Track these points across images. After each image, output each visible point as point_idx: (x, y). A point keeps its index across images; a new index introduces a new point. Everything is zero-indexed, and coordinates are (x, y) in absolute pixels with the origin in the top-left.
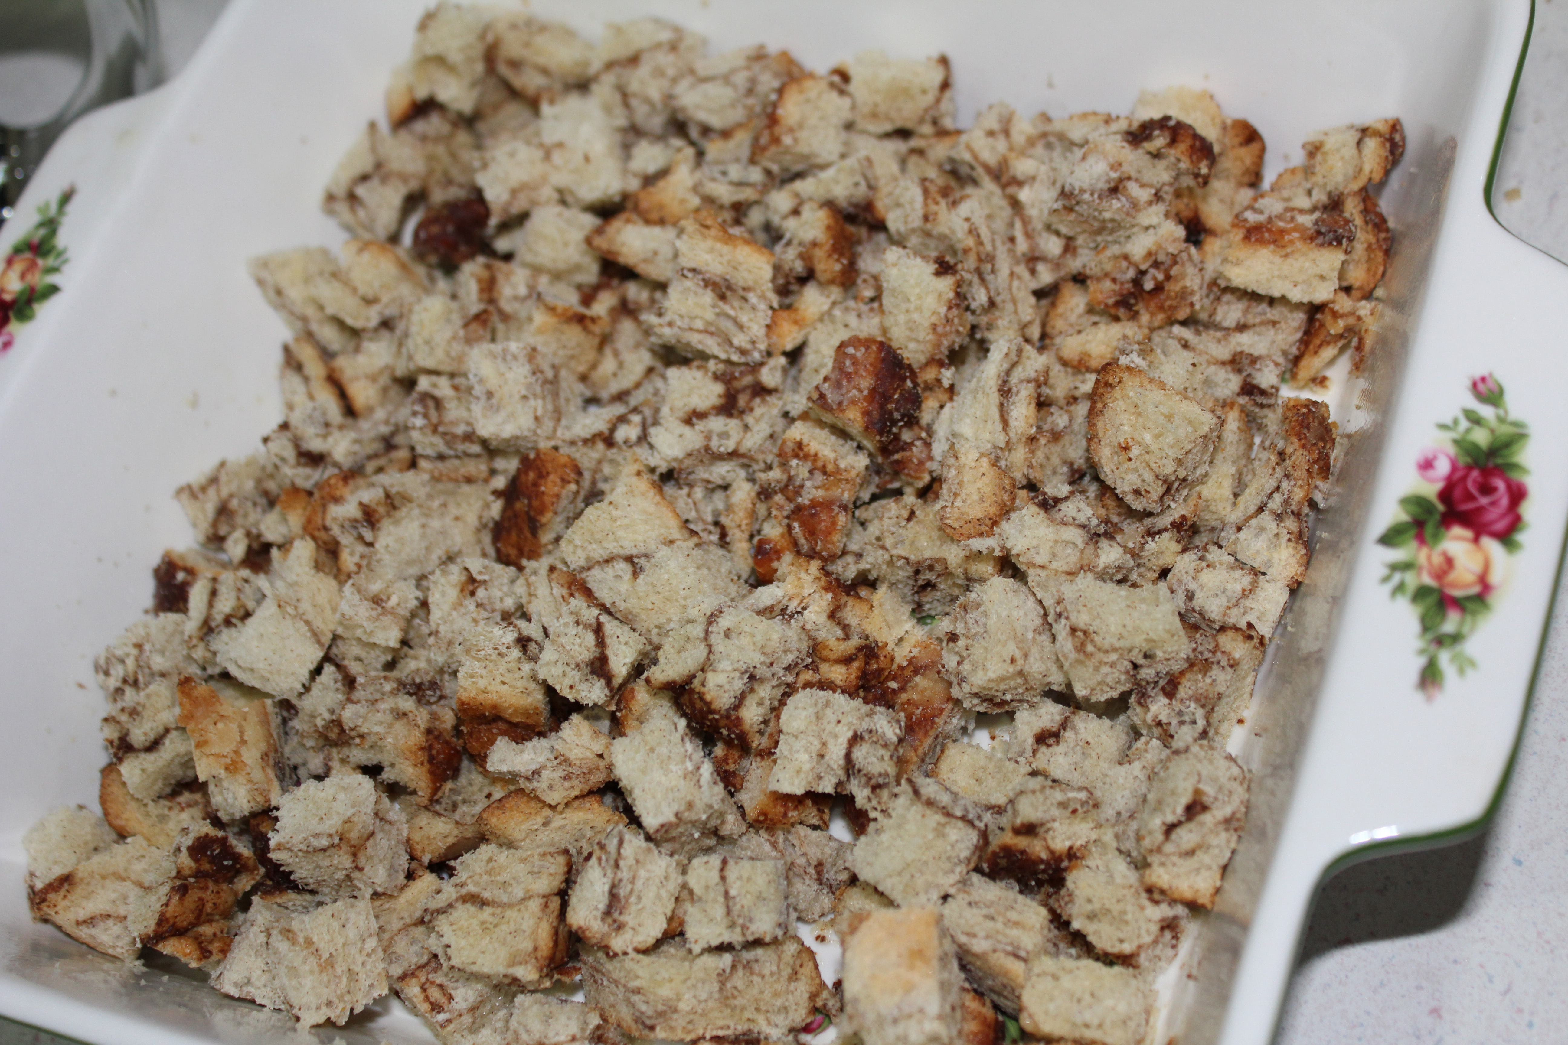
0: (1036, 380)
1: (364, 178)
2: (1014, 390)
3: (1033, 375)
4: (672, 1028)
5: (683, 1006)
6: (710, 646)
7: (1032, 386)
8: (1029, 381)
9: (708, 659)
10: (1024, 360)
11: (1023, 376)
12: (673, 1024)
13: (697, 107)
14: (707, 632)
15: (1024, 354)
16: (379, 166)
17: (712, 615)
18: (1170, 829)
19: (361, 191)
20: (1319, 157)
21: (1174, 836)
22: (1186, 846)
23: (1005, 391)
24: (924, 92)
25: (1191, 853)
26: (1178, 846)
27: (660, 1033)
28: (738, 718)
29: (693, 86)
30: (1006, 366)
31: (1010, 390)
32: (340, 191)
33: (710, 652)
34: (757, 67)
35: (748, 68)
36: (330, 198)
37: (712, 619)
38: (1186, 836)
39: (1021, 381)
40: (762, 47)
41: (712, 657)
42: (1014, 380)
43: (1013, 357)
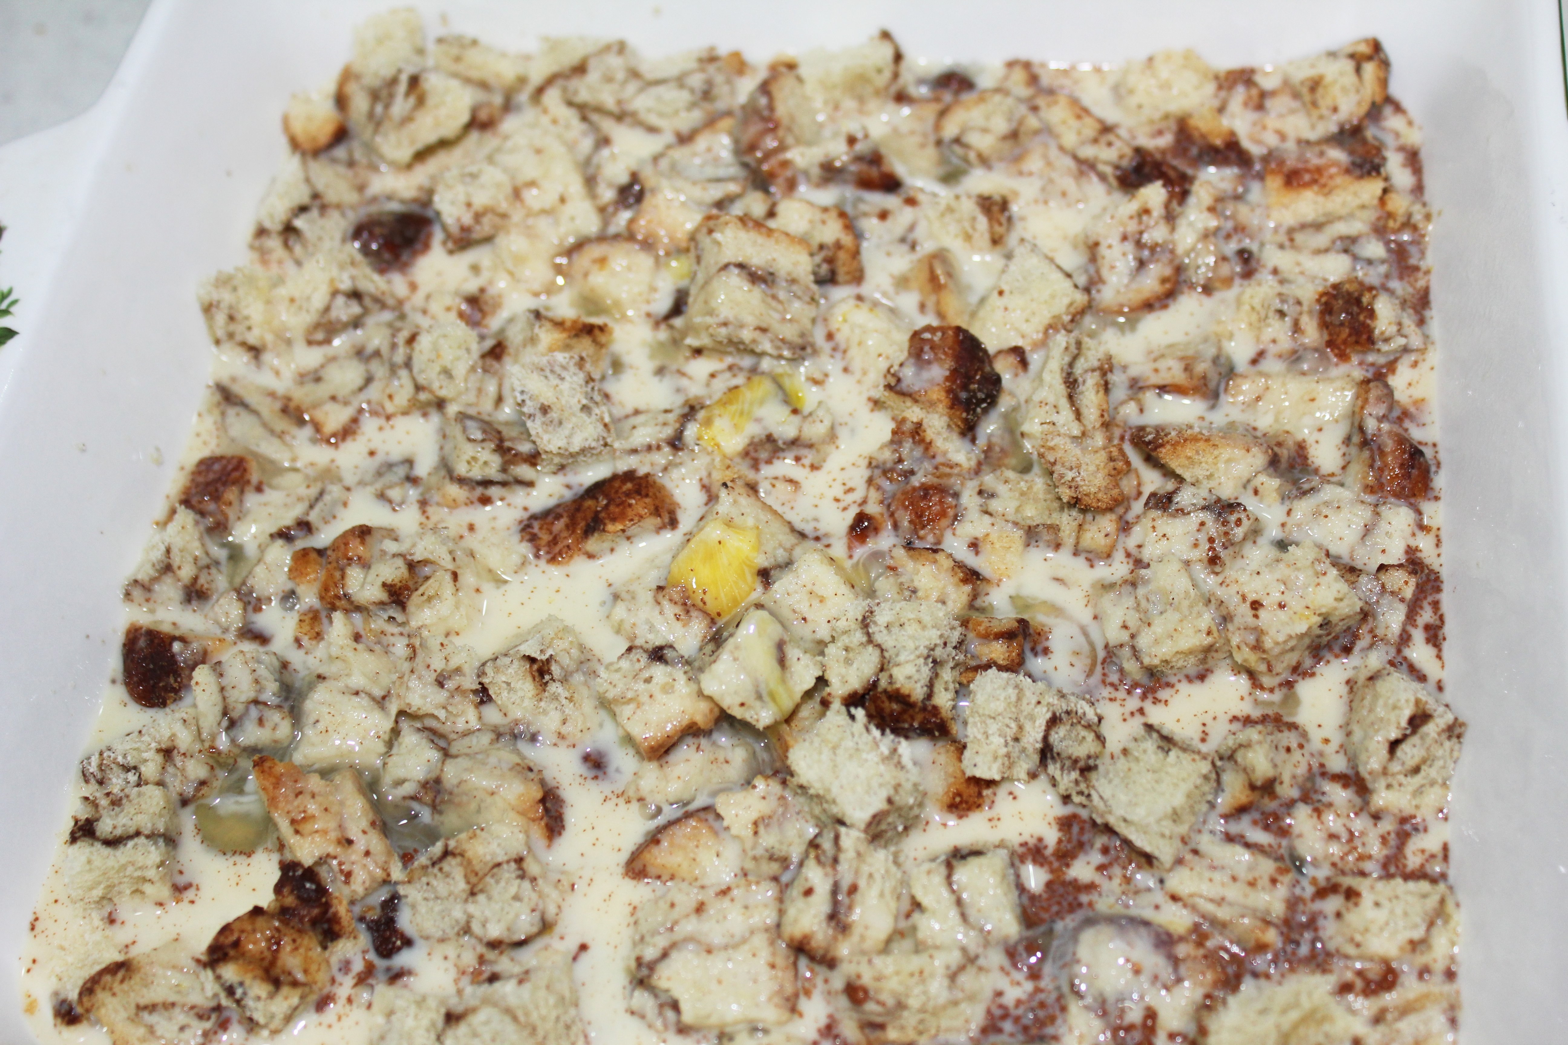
0: (1101, 368)
1: (303, 209)
2: (1080, 380)
3: (1096, 364)
4: (902, 1028)
5: (914, 1002)
6: (879, 646)
7: (1097, 374)
8: (1093, 370)
9: (883, 657)
10: (1084, 351)
11: (1086, 366)
12: (903, 1022)
13: (649, 110)
14: (868, 634)
15: (1084, 346)
16: (316, 196)
17: (864, 618)
18: (1394, 745)
19: (299, 223)
20: (1320, 91)
21: (1399, 753)
22: (1411, 763)
23: (1071, 383)
24: (879, 71)
25: (1416, 770)
26: (1403, 764)
27: (892, 1034)
28: (935, 708)
29: (641, 90)
30: (1067, 359)
31: (1076, 381)
32: (275, 225)
33: (882, 650)
34: (711, 69)
35: (702, 70)
36: (261, 232)
37: (865, 623)
38: (1410, 752)
39: (1086, 371)
40: (712, 49)
41: (886, 654)
42: (1078, 369)
43: (1073, 349)
